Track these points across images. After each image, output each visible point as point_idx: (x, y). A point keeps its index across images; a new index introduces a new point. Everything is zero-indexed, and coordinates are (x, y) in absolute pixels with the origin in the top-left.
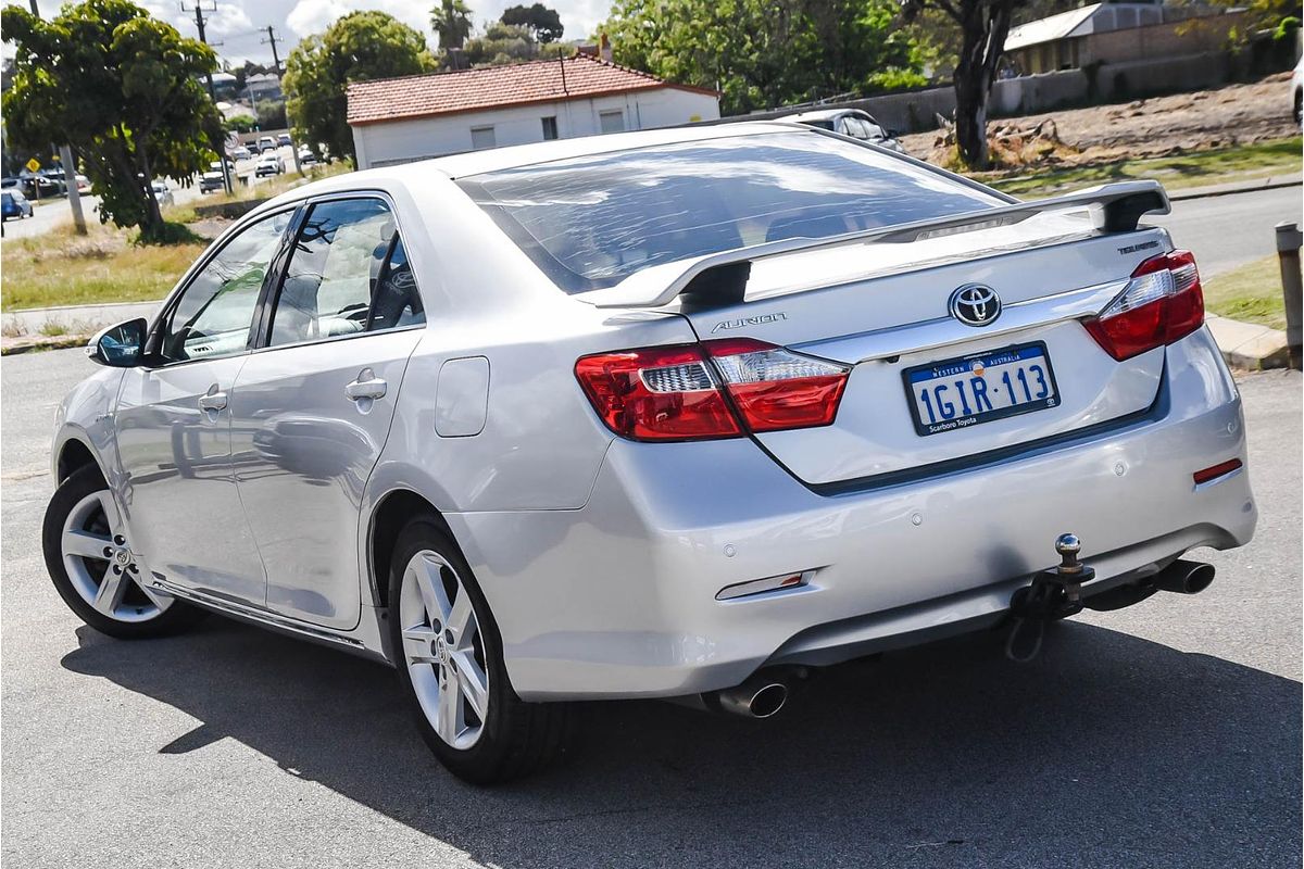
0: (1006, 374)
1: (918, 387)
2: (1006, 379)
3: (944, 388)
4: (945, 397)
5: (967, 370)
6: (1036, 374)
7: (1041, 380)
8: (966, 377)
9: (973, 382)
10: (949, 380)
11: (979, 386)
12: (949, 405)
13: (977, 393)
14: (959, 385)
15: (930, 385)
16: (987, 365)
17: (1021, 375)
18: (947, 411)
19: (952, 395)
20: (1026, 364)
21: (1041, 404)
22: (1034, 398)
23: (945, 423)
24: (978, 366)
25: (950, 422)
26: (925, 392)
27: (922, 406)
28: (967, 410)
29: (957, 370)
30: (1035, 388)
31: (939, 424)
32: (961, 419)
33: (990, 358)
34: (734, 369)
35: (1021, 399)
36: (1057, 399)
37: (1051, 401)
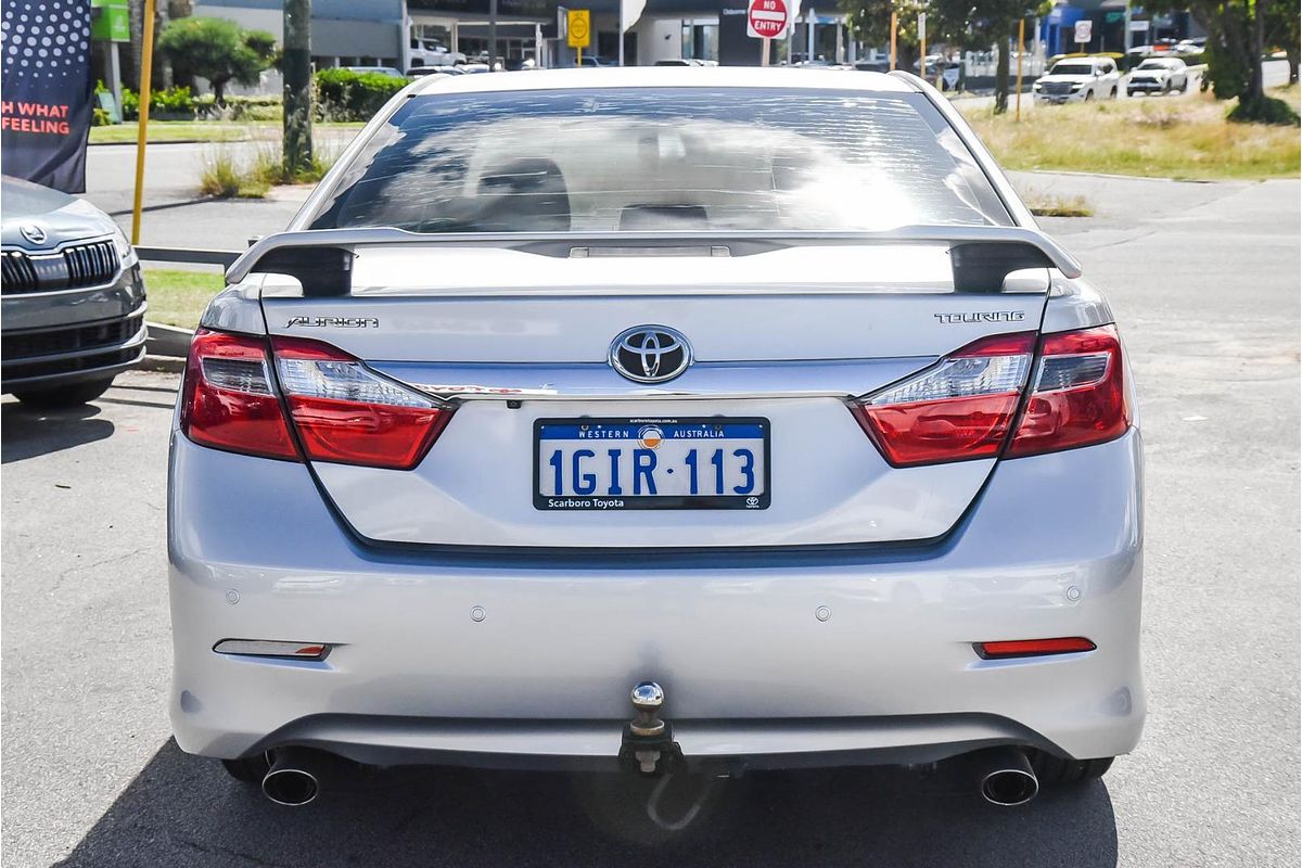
0: (693, 453)
1: (549, 446)
2: (692, 459)
3: (590, 454)
4: (586, 466)
5: (633, 436)
6: (743, 460)
7: (748, 470)
8: (627, 446)
9: (638, 453)
10: (601, 446)
11: (645, 461)
12: (591, 478)
13: (638, 469)
14: (615, 454)
15: (569, 447)
16: (668, 434)
17: (717, 458)
18: (584, 484)
19: (599, 466)
20: (730, 445)
21: (737, 502)
22: (728, 491)
23: (574, 499)
24: (652, 434)
25: (585, 499)
26: (558, 454)
27: (548, 472)
28: (615, 488)
29: (618, 433)
30: (734, 478)
31: (566, 498)
32: (601, 498)
33: (675, 427)
34: (304, 377)
35: (707, 488)
36: (764, 501)
37: (752, 502)
